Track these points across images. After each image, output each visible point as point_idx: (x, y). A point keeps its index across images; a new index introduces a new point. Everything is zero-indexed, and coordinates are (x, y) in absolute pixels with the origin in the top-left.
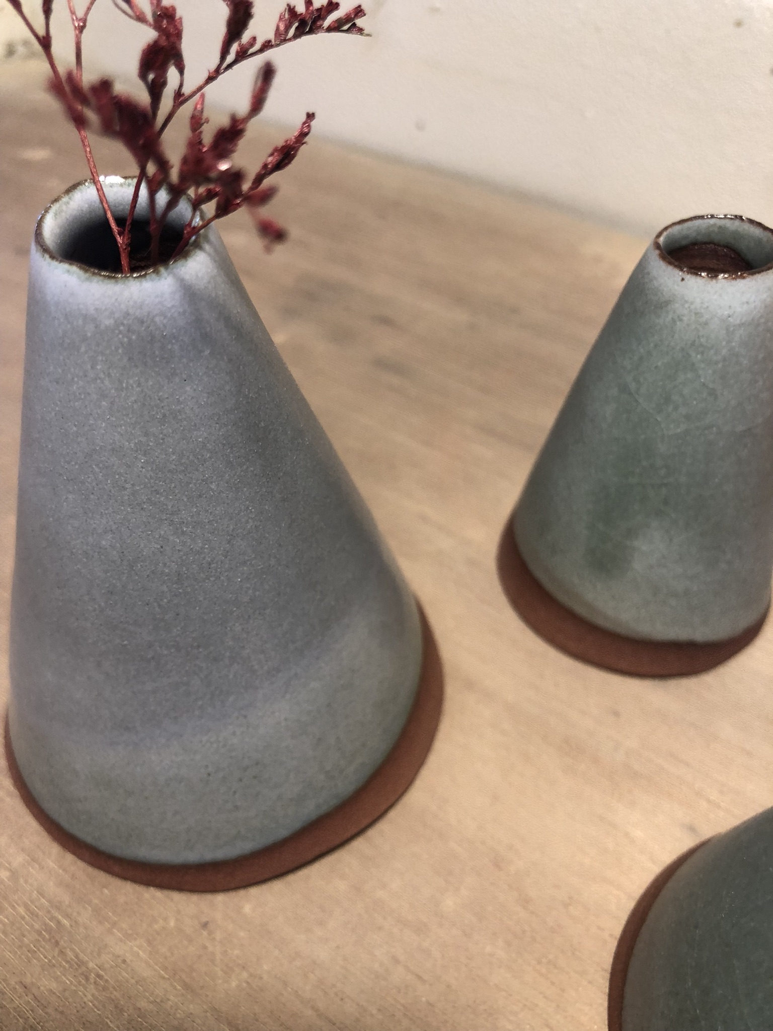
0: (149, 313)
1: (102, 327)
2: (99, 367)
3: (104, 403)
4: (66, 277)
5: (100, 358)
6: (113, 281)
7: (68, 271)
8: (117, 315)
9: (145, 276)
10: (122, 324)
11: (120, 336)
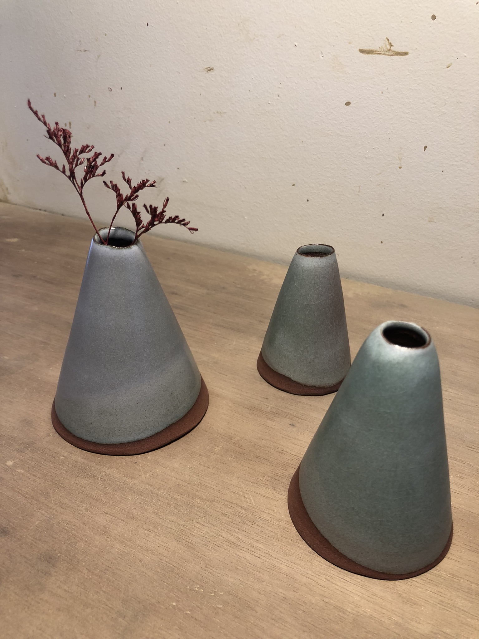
0: (128, 257)
1: (115, 261)
2: (113, 272)
3: (114, 282)
4: (106, 249)
5: (114, 269)
6: (119, 249)
7: (107, 247)
8: (119, 258)
9: (127, 248)
10: (121, 260)
11: (120, 263)
